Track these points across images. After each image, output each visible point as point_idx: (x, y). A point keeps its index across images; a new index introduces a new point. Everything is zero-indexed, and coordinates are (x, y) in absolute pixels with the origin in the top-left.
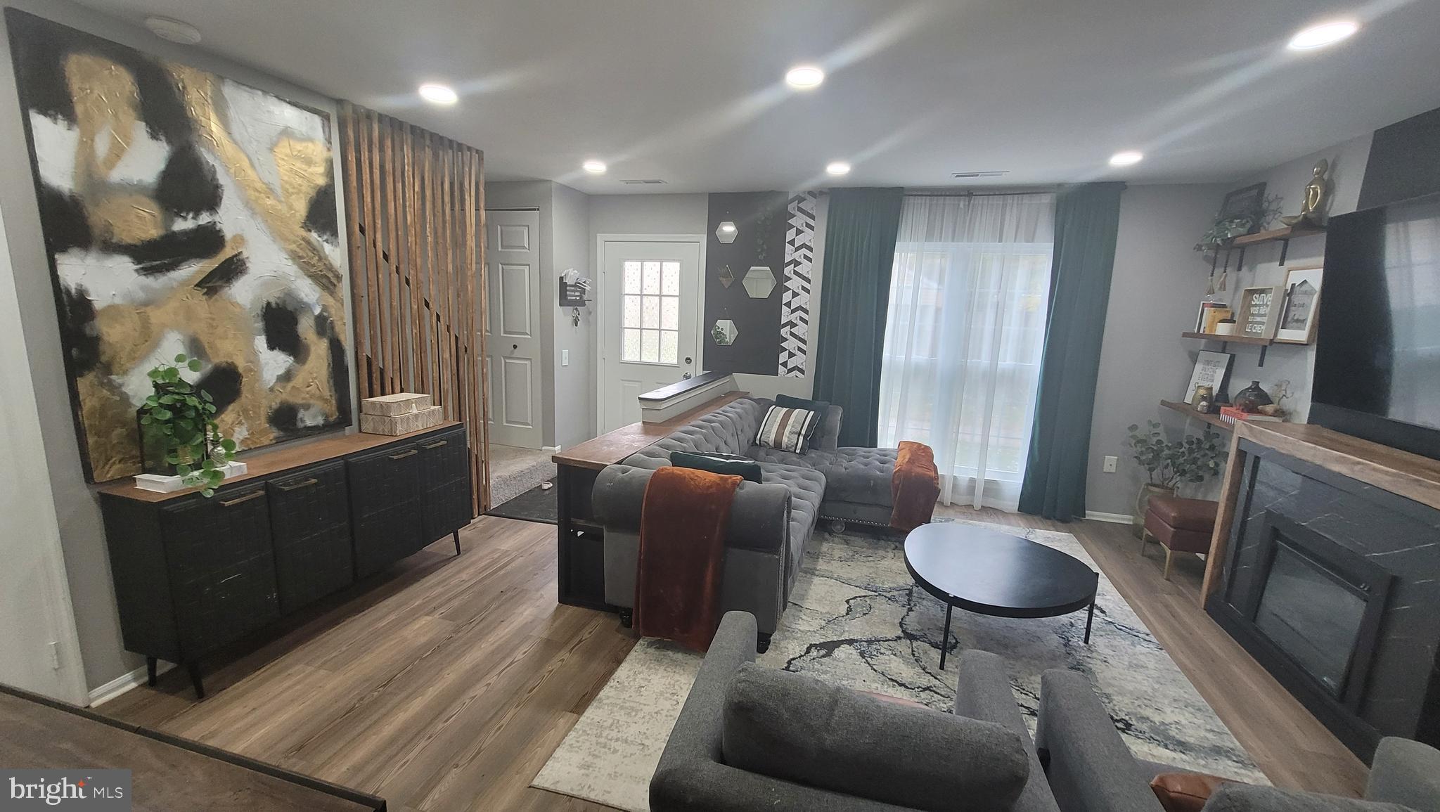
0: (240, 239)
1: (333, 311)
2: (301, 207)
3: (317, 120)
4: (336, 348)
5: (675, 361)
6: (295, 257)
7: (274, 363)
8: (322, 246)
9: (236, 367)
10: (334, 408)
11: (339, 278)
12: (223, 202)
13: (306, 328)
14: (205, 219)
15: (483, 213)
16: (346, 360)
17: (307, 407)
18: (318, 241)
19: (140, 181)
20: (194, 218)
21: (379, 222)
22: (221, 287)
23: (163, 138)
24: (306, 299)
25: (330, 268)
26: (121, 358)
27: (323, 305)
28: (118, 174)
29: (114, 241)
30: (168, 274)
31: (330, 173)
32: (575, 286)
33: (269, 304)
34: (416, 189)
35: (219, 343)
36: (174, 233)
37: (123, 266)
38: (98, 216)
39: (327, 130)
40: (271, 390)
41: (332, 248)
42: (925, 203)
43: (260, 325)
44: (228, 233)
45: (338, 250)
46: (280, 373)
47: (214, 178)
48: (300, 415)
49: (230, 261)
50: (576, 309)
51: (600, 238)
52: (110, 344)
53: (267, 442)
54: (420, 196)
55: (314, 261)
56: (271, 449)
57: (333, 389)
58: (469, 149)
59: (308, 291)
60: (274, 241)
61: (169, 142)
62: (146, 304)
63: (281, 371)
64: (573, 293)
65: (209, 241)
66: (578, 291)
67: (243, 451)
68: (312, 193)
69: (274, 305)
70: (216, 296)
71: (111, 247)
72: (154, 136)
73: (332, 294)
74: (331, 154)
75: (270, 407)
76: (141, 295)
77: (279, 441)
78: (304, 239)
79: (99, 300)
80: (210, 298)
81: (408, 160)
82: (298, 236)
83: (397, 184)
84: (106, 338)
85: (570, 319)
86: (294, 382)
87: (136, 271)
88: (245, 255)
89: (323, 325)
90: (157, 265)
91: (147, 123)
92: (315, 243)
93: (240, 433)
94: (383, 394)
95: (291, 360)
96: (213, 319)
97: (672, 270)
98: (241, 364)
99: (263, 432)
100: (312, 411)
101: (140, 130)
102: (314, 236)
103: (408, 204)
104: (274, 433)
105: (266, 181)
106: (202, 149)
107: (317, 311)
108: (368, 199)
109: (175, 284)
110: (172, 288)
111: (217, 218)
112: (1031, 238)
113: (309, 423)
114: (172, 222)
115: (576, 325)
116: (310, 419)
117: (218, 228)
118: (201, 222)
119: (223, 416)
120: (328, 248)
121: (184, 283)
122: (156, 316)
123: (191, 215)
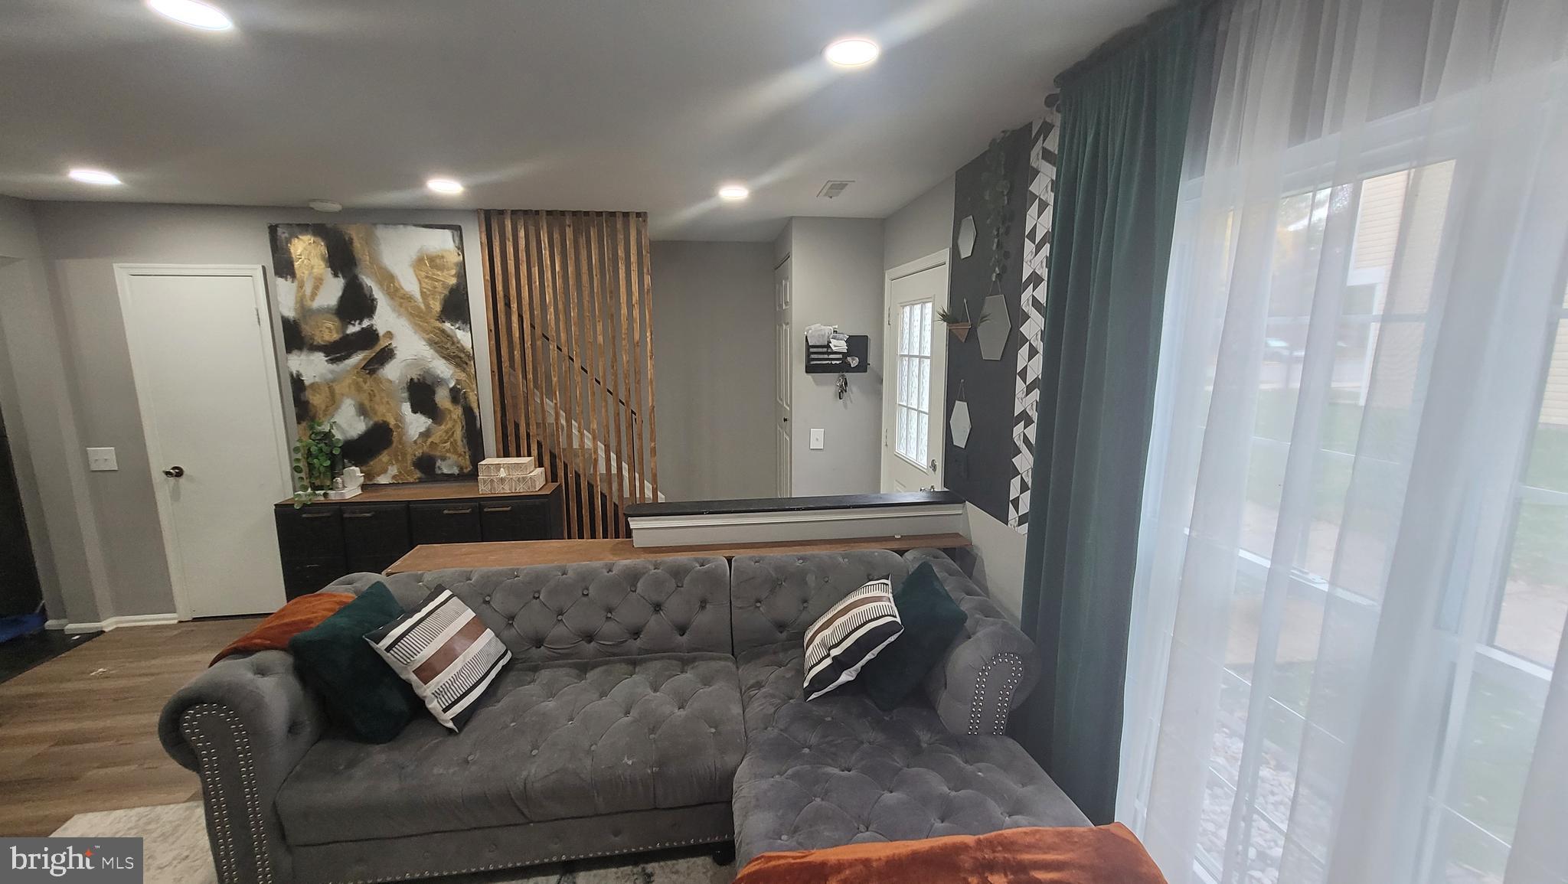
0: (389, 334)
1: (465, 384)
2: (437, 304)
3: (449, 234)
4: (470, 416)
6: (432, 343)
7: (416, 424)
8: (455, 333)
9: (389, 425)
10: (466, 462)
11: (474, 359)
12: (377, 311)
13: (442, 398)
14: (366, 323)
16: (478, 425)
17: (444, 459)
18: (453, 329)
19: (328, 305)
20: (360, 324)
22: (378, 369)
23: (340, 275)
24: (441, 376)
25: (462, 349)
27: (457, 380)
28: (316, 304)
29: (315, 343)
30: (344, 362)
31: (460, 274)
32: (827, 346)
33: (412, 379)
35: (377, 407)
36: (348, 335)
37: (320, 358)
38: (307, 329)
39: (457, 239)
40: (415, 442)
41: (464, 333)
43: (406, 395)
44: (381, 332)
45: (468, 335)
46: (421, 431)
47: (371, 295)
48: (438, 464)
49: (383, 350)
50: (841, 375)
51: (890, 275)
52: (313, 406)
53: (412, 480)
54: (560, 275)
55: (449, 345)
56: (415, 486)
57: (467, 447)
58: (625, 214)
59: (443, 369)
60: (415, 333)
61: (344, 277)
62: (333, 381)
63: (422, 429)
65: (369, 337)
67: (393, 483)
68: (445, 292)
69: (416, 380)
70: (374, 375)
71: (314, 348)
72: (336, 275)
73: (464, 370)
74: (461, 258)
75: (415, 456)
76: (330, 376)
77: (421, 481)
78: (439, 329)
79: (307, 380)
80: (371, 376)
82: (434, 328)
84: (312, 402)
85: (832, 390)
86: (434, 438)
87: (327, 361)
88: (393, 345)
89: (457, 395)
90: (339, 357)
91: (332, 269)
92: (449, 331)
95: (430, 421)
96: (373, 391)
97: (928, 314)
98: (392, 422)
99: (409, 473)
100: (449, 462)
101: (328, 274)
102: (447, 325)
103: (545, 285)
104: (418, 474)
105: (408, 290)
106: (364, 277)
107: (452, 385)
109: (349, 368)
110: (348, 371)
111: (373, 322)
113: (445, 471)
114: (347, 328)
115: (843, 398)
116: (445, 468)
117: (374, 329)
118: (364, 326)
119: (380, 457)
120: (460, 334)
121: (355, 367)
122: (337, 388)
123: (358, 322)
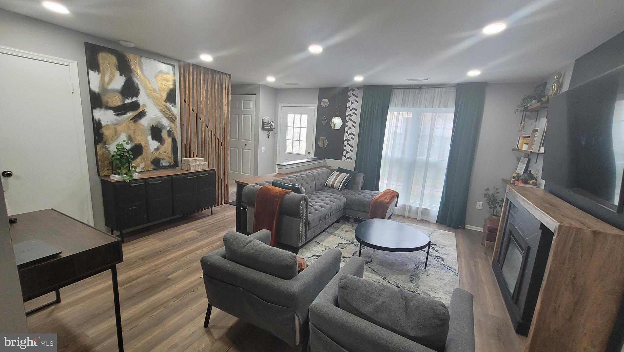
0: (144, 105)
1: (173, 129)
2: (164, 95)
3: (171, 67)
4: (174, 141)
5: (304, 153)
6: (162, 111)
7: (154, 144)
8: (171, 108)
9: (141, 145)
10: (173, 161)
11: (176, 118)
12: (140, 94)
13: (164, 134)
14: (134, 99)
15: (230, 96)
16: (177, 145)
17: (164, 159)
18: (170, 106)
19: (117, 88)
20: (131, 99)
21: (191, 100)
22: (138, 120)
23: (123, 75)
24: (165, 125)
25: (173, 115)
26: (109, 140)
27: (170, 127)
28: (110, 87)
29: (109, 106)
30: (123, 116)
31: (174, 84)
32: (268, 123)
33: (153, 126)
34: (205, 88)
35: (136, 137)
36: (125, 104)
37: (111, 113)
38: (105, 99)
39: (174, 70)
40: (152, 153)
41: (174, 108)
42: (402, 92)
43: (150, 132)
44: (141, 104)
45: (176, 109)
46: (155, 148)
47: (138, 87)
48: (161, 162)
49: (141, 112)
50: (269, 132)
51: (280, 105)
52: (106, 135)
53: (150, 169)
54: (206, 91)
55: (168, 112)
56: (151, 172)
57: (172, 154)
58: (226, 74)
59: (165, 122)
60: (155, 106)
61: (125, 77)
62: (116, 124)
63: (156, 147)
64: (267, 126)
65: (135, 106)
66: (269, 125)
67: (142, 171)
68: (168, 91)
69: (154, 126)
70: (137, 123)
71: (108, 108)
72: (121, 75)
73: (173, 123)
74: (175, 78)
75: (152, 159)
76: (115, 122)
77: (154, 169)
78: (165, 105)
79: (104, 123)
80: (135, 123)
81: (202, 78)
82: (163, 105)
83: (198, 87)
84: (105, 134)
85: (266, 135)
86: (160, 151)
87: (114, 115)
88: (146, 110)
89: (170, 133)
90: (120, 113)
91: (120, 72)
92: (168, 107)
93: (142, 165)
94: (190, 157)
95: (159, 144)
96: (135, 130)
97: (305, 117)
98: (143, 144)
99: (149, 166)
100: (165, 161)
101: (118, 73)
102: (168, 104)
103: (201, 94)
104: (152, 167)
105: (153, 87)
106: (134, 78)
107: (168, 129)
108: (187, 92)
109: (125, 119)
110: (124, 120)
111: (138, 99)
112: (446, 107)
113: (164, 165)
114: (125, 100)
115: (269, 138)
116: (164, 163)
117: (138, 102)
118: (133, 100)
119: (137, 160)
120: (173, 108)
121: (128, 118)
122: (119, 128)
123: (130, 98)
